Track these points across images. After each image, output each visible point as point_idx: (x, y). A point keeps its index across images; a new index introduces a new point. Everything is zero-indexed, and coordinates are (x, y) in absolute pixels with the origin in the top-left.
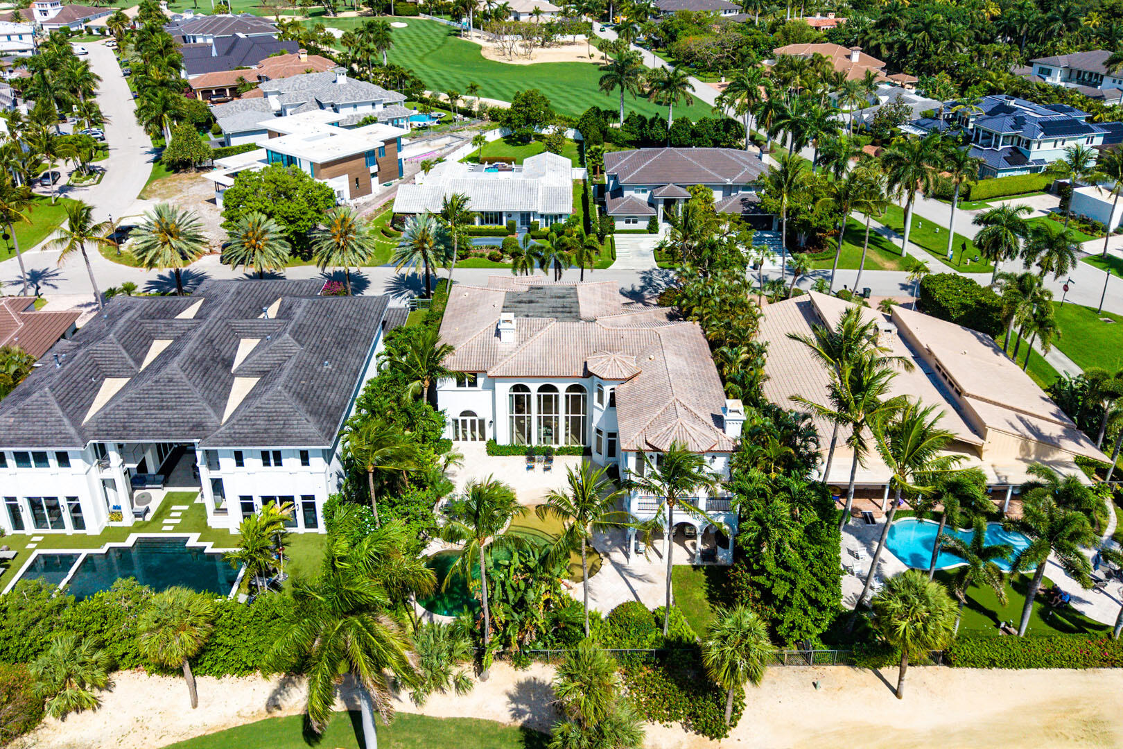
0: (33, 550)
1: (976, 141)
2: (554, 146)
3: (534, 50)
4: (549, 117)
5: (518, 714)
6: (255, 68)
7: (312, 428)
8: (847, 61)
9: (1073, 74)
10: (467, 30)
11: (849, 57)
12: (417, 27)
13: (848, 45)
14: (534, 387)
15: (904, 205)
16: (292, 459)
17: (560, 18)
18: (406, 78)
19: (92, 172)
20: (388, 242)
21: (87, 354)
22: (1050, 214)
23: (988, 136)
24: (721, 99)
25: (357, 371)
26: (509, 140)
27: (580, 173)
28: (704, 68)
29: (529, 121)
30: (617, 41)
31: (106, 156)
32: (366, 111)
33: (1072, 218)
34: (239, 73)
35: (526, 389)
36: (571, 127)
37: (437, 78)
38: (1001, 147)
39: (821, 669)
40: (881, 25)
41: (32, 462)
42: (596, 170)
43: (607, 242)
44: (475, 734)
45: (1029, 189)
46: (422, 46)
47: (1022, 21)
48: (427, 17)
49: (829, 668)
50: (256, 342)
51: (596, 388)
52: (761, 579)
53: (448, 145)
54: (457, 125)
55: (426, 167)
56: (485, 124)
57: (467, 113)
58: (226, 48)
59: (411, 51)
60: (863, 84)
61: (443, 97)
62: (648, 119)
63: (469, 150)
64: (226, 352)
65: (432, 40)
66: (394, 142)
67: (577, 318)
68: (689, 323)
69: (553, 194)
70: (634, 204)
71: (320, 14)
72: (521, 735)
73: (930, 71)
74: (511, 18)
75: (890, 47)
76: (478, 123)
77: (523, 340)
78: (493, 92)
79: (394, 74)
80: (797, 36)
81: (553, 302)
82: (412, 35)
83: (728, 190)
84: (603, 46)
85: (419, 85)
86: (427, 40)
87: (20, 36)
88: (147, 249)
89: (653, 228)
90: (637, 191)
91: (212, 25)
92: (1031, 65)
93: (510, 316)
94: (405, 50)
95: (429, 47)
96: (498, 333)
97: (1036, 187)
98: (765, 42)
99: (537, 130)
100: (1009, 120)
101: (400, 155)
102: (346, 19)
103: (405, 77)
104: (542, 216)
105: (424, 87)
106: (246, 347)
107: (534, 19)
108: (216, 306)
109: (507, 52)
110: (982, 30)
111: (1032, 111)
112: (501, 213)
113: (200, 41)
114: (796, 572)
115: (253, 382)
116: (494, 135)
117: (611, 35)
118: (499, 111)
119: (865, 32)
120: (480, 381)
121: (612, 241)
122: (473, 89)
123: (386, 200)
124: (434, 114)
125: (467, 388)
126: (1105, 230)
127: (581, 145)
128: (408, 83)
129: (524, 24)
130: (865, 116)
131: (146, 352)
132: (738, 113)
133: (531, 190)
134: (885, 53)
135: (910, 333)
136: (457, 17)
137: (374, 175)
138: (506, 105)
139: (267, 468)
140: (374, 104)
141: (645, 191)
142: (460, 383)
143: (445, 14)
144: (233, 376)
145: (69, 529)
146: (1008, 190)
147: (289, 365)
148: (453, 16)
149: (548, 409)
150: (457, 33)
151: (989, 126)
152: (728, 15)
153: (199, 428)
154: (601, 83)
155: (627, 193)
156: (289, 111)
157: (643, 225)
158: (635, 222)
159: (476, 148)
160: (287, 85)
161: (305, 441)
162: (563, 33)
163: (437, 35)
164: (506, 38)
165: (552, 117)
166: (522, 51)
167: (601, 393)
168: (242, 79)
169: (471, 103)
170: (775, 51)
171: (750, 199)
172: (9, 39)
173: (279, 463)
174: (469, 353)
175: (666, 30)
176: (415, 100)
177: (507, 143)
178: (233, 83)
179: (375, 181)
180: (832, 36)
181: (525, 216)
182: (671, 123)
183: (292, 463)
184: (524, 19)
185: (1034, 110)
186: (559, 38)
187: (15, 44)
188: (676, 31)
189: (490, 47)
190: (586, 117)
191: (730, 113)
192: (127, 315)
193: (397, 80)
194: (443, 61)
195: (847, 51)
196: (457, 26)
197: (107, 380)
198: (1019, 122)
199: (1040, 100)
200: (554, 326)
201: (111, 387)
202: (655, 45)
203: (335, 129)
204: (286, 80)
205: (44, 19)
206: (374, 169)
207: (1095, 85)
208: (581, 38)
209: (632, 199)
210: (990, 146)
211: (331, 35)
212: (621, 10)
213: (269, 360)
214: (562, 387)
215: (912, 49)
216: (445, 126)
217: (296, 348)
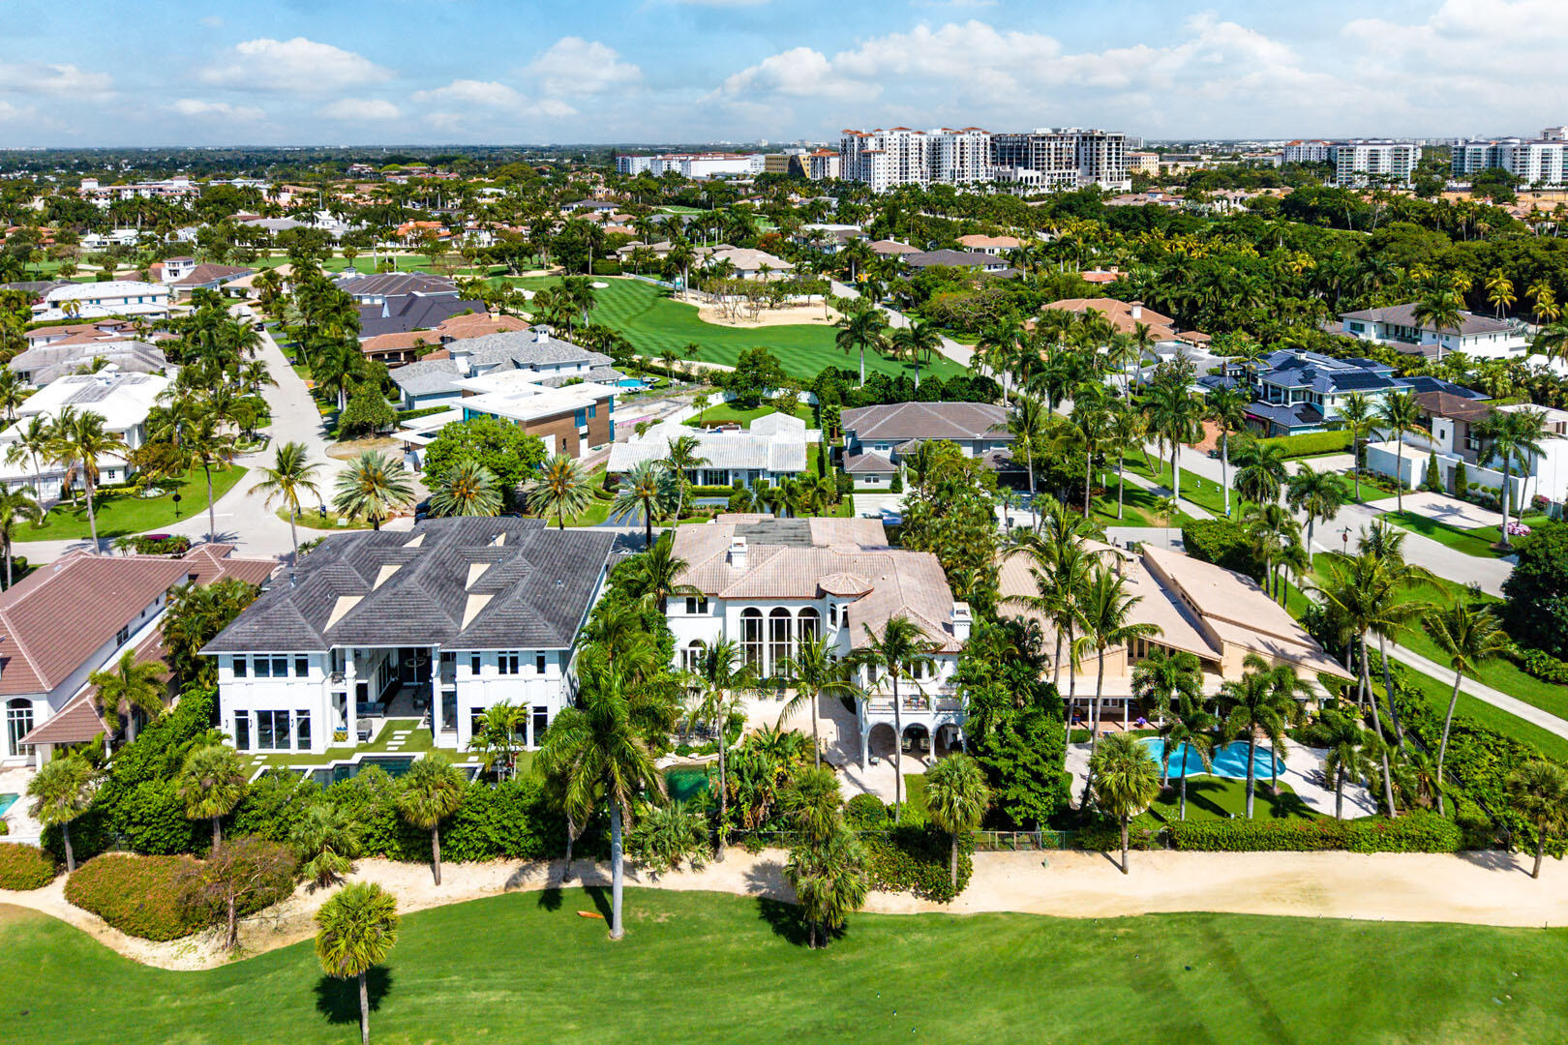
0: (259, 766)
1: (1265, 397)
2: (788, 407)
3: (761, 312)
4: (780, 378)
5: (753, 888)
6: (434, 329)
7: (551, 631)
8: (1128, 317)
9: (1388, 329)
10: (681, 291)
11: (1129, 313)
12: (621, 288)
13: (1129, 299)
14: (766, 611)
15: (1167, 458)
16: (529, 666)
17: (792, 276)
18: (614, 340)
19: (256, 439)
20: (602, 504)
21: (320, 574)
22: (1348, 474)
23: (1277, 392)
24: (977, 357)
25: (588, 593)
26: (735, 404)
27: (815, 436)
28: (959, 328)
29: (757, 382)
30: (859, 300)
31: (268, 423)
32: (571, 372)
33: (1371, 475)
34: (417, 335)
35: (757, 613)
36: (805, 389)
37: (647, 341)
38: (1291, 404)
39: (1051, 852)
40: (1166, 278)
41: (271, 672)
42: (833, 432)
43: (845, 503)
44: (712, 901)
45: (1326, 448)
46: (627, 307)
47: (1333, 274)
48: (633, 277)
49: (1059, 853)
50: (486, 566)
51: (829, 608)
52: (987, 760)
53: (664, 410)
54: (673, 390)
55: (640, 429)
56: (705, 389)
57: (685, 377)
58: (400, 308)
59: (614, 313)
60: (1135, 337)
61: (657, 362)
62: (893, 379)
63: (690, 413)
64: (458, 573)
65: (639, 302)
66: (606, 401)
67: (810, 544)
68: (925, 554)
69: (783, 451)
70: (874, 461)
71: (501, 273)
72: (757, 904)
73: (1224, 328)
74: (734, 277)
75: (1178, 303)
76: (698, 388)
77: (754, 565)
78: (716, 357)
79: (599, 335)
80: (1070, 290)
81: (784, 532)
82: (616, 296)
83: (979, 446)
84: (843, 305)
85: (628, 349)
86: (634, 302)
87: (154, 298)
88: (351, 498)
89: (896, 488)
90: (878, 448)
91: (380, 285)
92: (1340, 320)
93: (742, 540)
94: (607, 312)
95: (636, 309)
96: (729, 558)
97: (1335, 446)
98: (1032, 298)
99: (765, 394)
100: (1297, 374)
101: (612, 416)
102: (533, 278)
103: (611, 338)
104: (772, 474)
105: (634, 351)
106: (476, 572)
107: (761, 277)
108: (442, 537)
109: (729, 313)
110: (1291, 284)
111: (1324, 365)
112: (726, 472)
113: (366, 301)
114: (1017, 748)
115: (486, 599)
116: (717, 399)
117: (853, 294)
118: (722, 374)
119: (1149, 286)
120: (711, 606)
121: (850, 501)
122: (692, 351)
123: (596, 463)
124: (647, 379)
125: (697, 614)
126: (1406, 487)
127: (816, 409)
128: (615, 346)
129: (749, 283)
130: (1146, 375)
131: (377, 575)
132: (996, 372)
133: (760, 447)
134: (1174, 310)
135: (1159, 569)
136: (669, 276)
137: (583, 436)
138: (730, 369)
139: (503, 676)
140: (579, 366)
141: (886, 448)
142: (691, 609)
143: (654, 272)
144: (467, 593)
145: (294, 749)
146: (1301, 449)
147: (523, 583)
148: (664, 275)
149: (780, 636)
150: (669, 294)
151: (1277, 380)
152: (993, 270)
153: (439, 634)
154: (838, 340)
155: (866, 450)
156: (480, 372)
157: (886, 484)
158: (876, 481)
159: (698, 411)
160: (477, 345)
161: (544, 643)
162: (795, 292)
163: (645, 296)
164: (729, 298)
165: (783, 377)
166: (747, 313)
167: (833, 613)
168: (421, 341)
169: (689, 367)
170: (1043, 308)
171: (1004, 456)
172: (141, 301)
173: (515, 671)
174: (700, 577)
175: (917, 287)
176: (623, 364)
177: (732, 407)
178: (410, 346)
179: (584, 443)
180: (1112, 291)
181: (753, 474)
182: (917, 385)
183: (528, 670)
184: (748, 277)
185: (1327, 364)
186: (791, 298)
187: (147, 307)
188: (929, 288)
189: (708, 309)
190: (821, 378)
191: (987, 371)
192: (355, 544)
193: (602, 341)
194: (651, 324)
195: (1126, 306)
196: (668, 285)
197: (341, 598)
198: (1309, 376)
199: (1344, 356)
200: (785, 552)
201: (345, 605)
202: (904, 306)
203: (539, 388)
204: (477, 339)
205: (174, 279)
206: (583, 430)
207: (1414, 341)
208: (817, 298)
209: (871, 457)
210: (1279, 402)
211: (520, 294)
212: (865, 266)
213: (503, 579)
214: (795, 611)
215: (1203, 304)
216: (658, 391)
217: (530, 569)
